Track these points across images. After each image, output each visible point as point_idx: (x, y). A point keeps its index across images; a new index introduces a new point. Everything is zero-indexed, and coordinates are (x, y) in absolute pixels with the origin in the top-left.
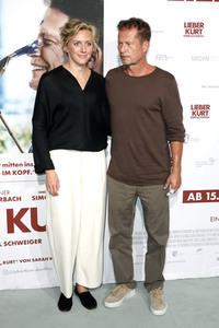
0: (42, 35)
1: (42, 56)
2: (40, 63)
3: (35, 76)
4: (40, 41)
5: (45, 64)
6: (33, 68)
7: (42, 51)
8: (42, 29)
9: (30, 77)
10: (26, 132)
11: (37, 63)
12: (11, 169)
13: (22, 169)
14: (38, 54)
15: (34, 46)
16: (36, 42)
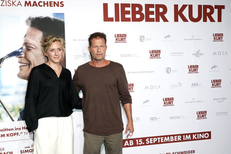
0: (26, 44)
1: (25, 57)
2: (25, 61)
3: (21, 70)
4: (24, 47)
5: (28, 62)
6: (19, 65)
7: (25, 54)
8: (25, 40)
9: (18, 71)
10: (16, 107)
11: (22, 61)
12: (5, 133)
13: (13, 132)
14: (23, 56)
15: (20, 51)
16: (22, 48)
